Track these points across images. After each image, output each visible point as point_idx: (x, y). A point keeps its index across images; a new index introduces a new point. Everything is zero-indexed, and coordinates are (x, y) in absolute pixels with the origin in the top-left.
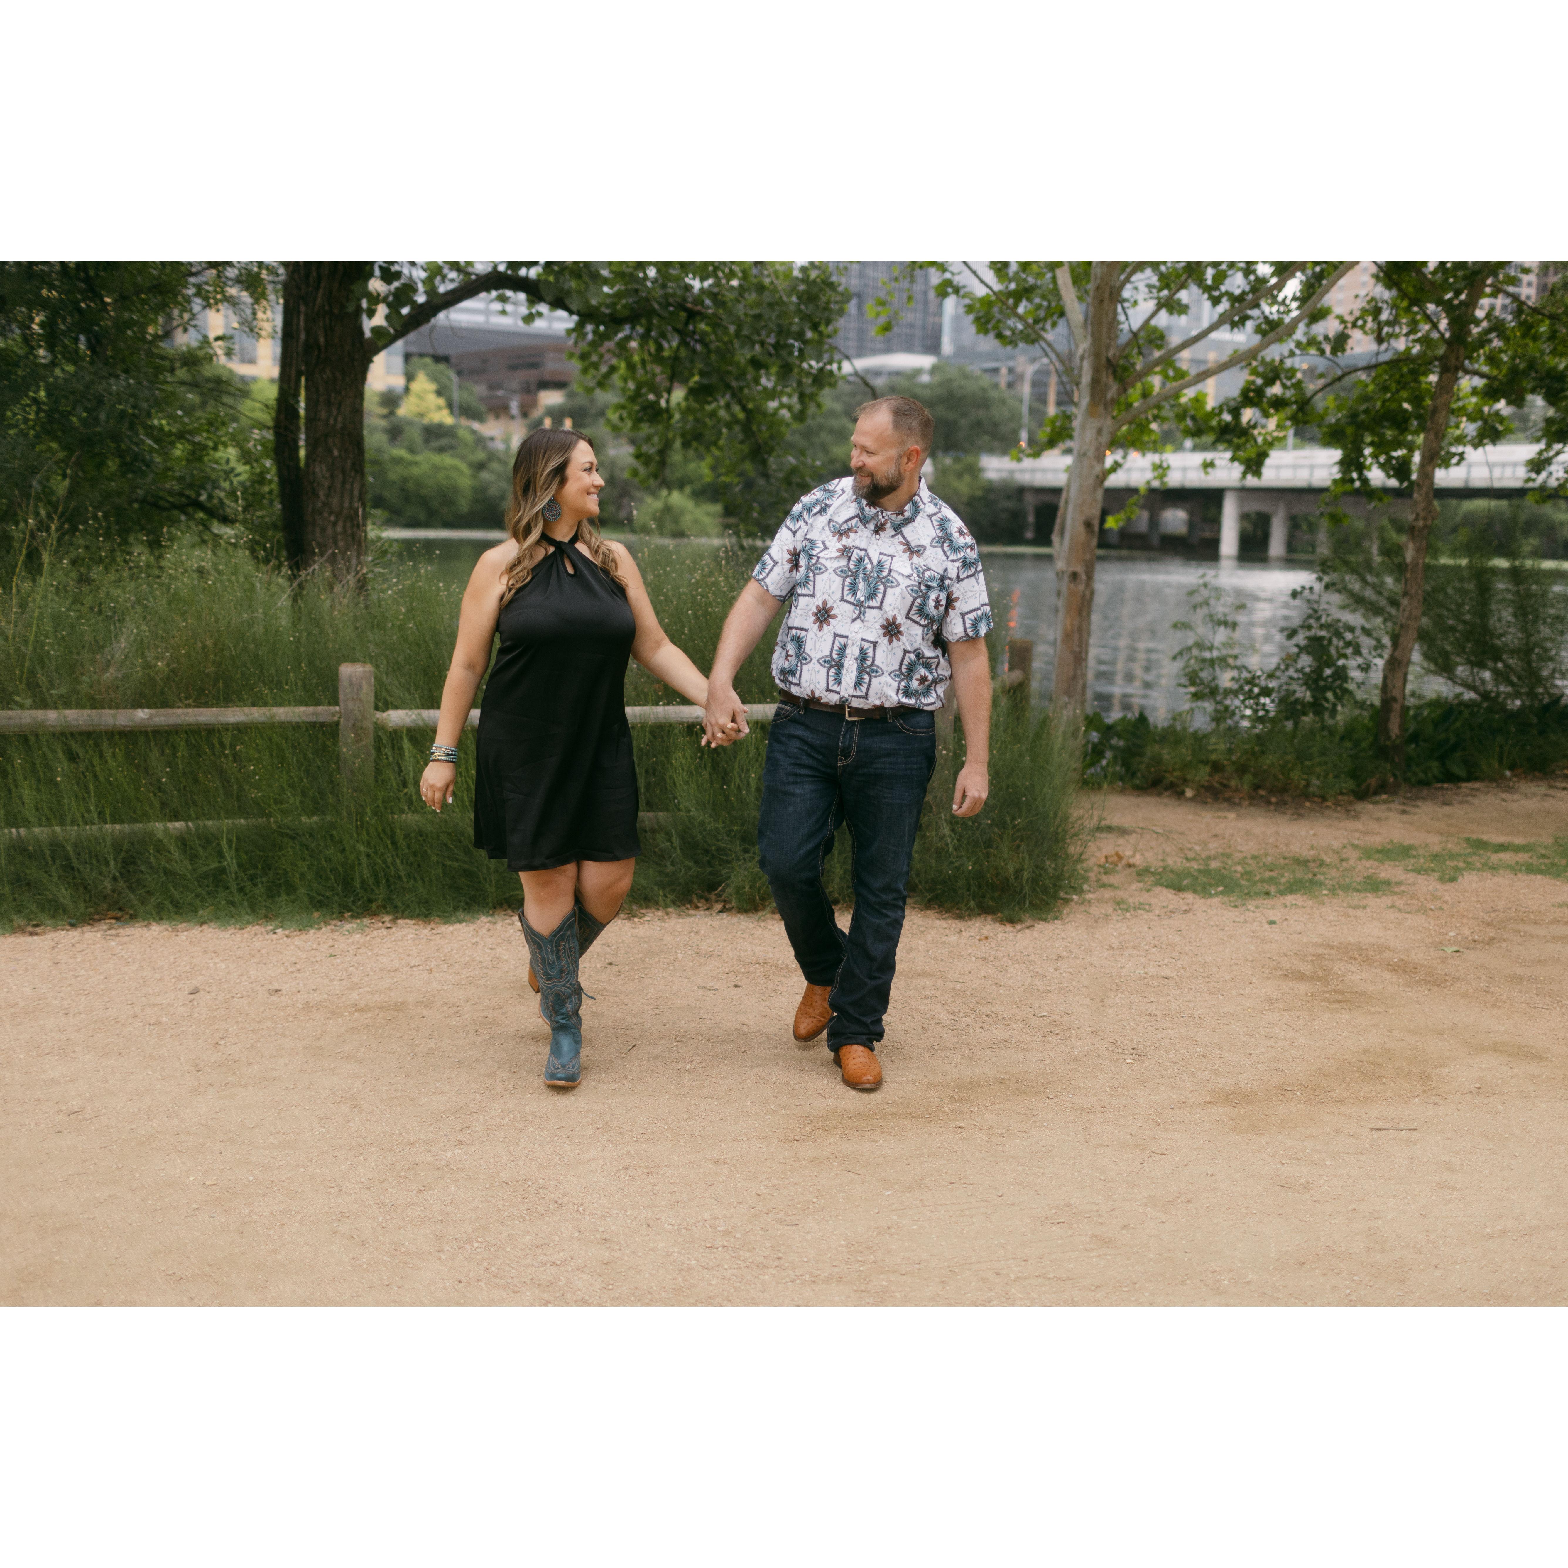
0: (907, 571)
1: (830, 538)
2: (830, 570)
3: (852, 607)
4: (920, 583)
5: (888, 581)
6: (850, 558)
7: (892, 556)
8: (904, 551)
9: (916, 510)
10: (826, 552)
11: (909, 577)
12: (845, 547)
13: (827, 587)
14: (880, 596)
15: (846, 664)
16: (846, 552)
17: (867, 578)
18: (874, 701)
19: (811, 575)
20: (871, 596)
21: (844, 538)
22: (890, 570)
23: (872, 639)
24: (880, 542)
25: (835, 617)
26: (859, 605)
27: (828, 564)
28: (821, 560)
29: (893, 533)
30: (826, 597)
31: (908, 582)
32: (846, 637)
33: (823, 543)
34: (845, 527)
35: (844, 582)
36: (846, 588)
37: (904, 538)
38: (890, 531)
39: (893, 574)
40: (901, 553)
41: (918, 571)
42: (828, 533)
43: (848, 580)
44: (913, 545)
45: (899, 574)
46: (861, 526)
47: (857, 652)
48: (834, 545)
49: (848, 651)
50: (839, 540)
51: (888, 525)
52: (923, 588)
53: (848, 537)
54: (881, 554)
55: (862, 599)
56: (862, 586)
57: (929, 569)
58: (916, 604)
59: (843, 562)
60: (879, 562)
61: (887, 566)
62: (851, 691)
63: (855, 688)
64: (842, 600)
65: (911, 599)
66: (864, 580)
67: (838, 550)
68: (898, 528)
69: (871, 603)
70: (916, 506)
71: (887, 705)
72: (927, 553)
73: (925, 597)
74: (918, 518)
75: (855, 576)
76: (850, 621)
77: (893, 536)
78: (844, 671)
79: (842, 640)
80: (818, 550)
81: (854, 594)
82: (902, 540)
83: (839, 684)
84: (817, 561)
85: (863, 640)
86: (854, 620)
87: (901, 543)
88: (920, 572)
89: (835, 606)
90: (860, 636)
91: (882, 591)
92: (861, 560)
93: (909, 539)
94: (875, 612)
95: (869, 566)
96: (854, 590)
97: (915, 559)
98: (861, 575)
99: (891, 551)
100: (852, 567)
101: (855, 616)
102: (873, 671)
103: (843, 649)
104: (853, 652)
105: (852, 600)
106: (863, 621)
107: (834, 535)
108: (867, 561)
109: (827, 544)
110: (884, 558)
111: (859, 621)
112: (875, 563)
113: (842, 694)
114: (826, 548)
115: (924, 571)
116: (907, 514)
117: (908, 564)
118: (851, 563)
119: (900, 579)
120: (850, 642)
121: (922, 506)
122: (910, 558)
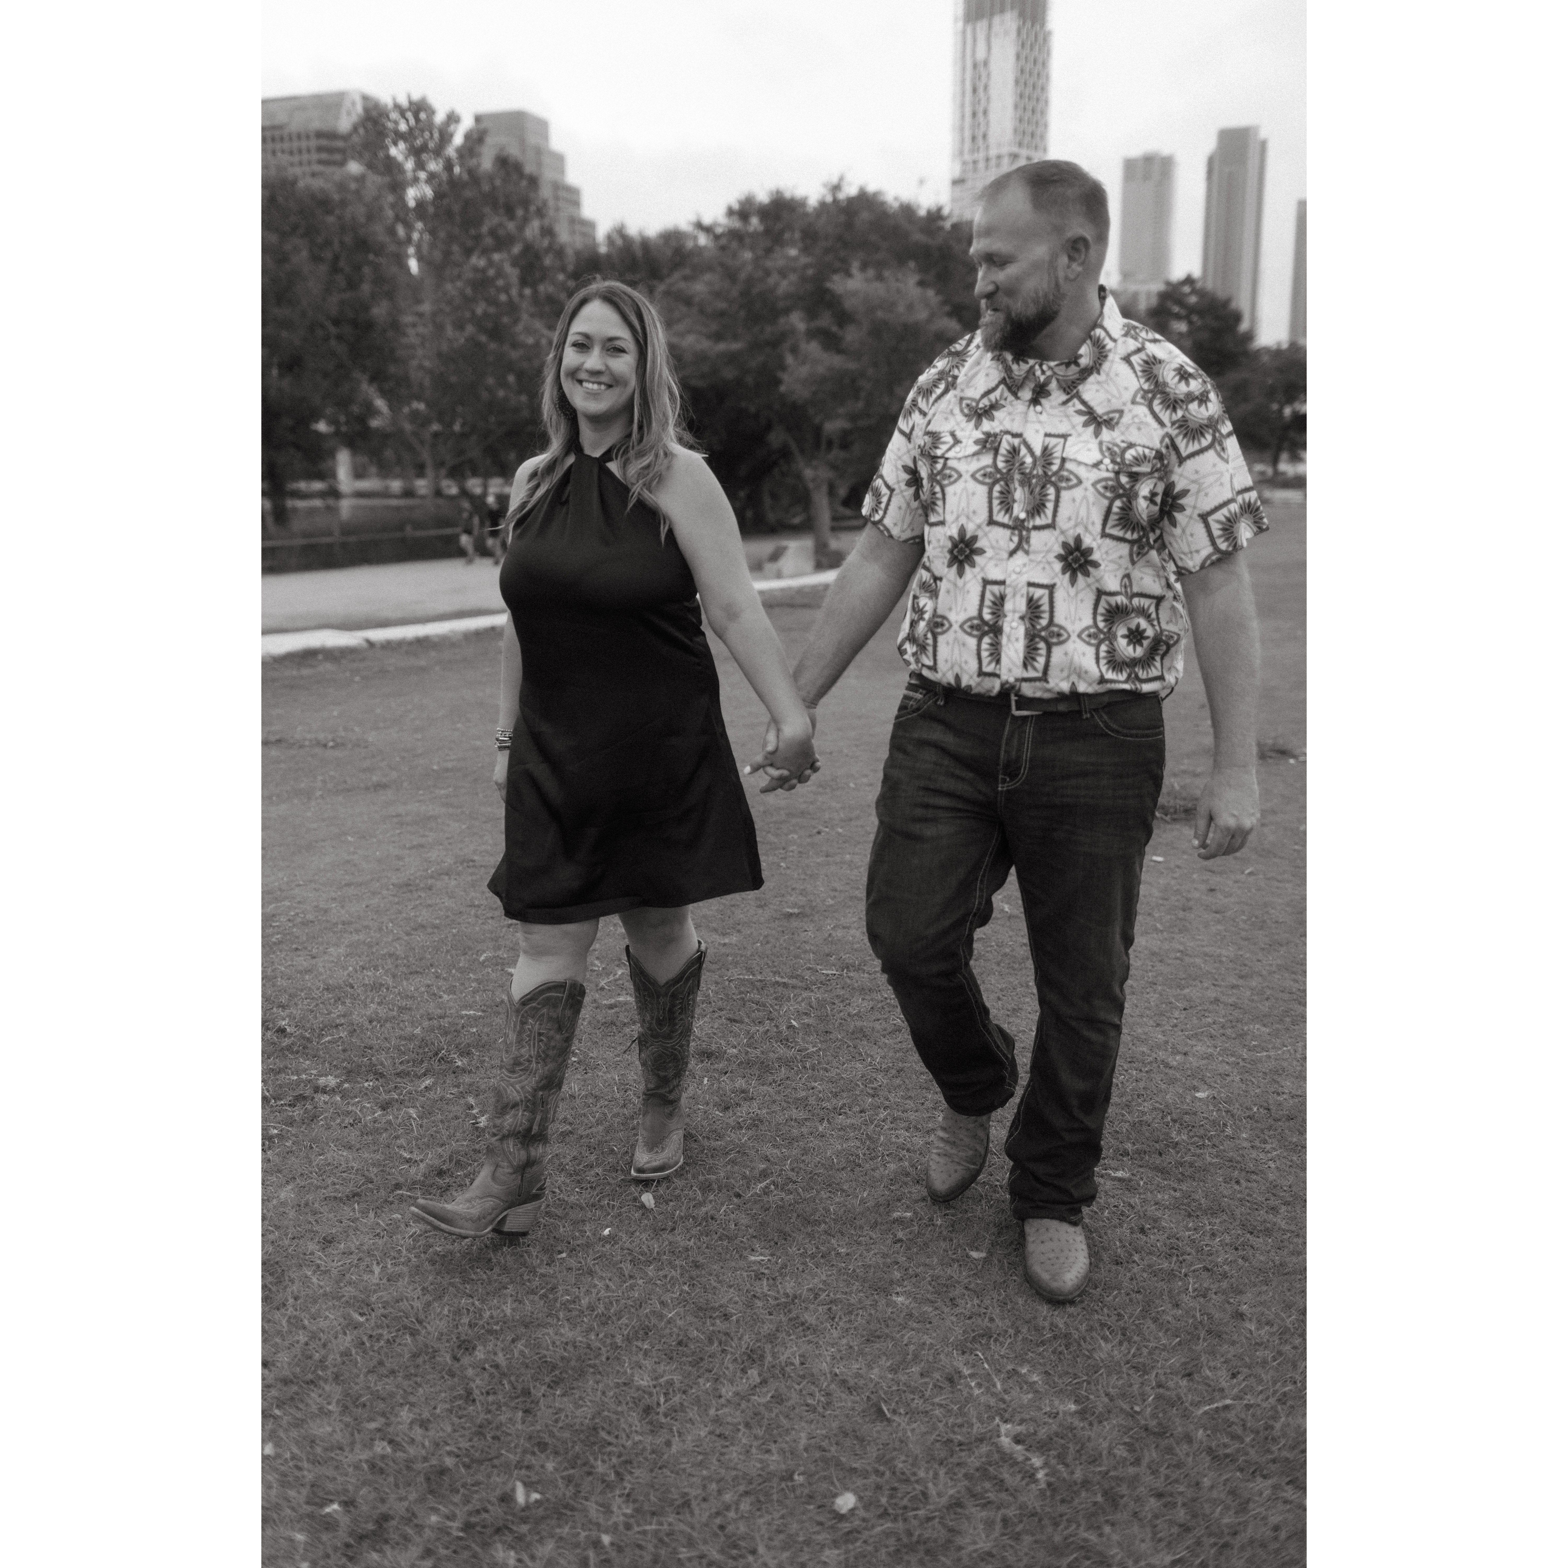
0: (1094, 455)
1: (964, 424)
2: (966, 477)
3: (1008, 532)
4: (1117, 473)
5: (1062, 479)
6: (996, 451)
7: (1065, 437)
8: (1086, 425)
9: (1101, 354)
10: (957, 448)
11: (1096, 465)
12: (988, 435)
13: (963, 504)
14: (1050, 506)
15: (1006, 628)
16: (989, 443)
17: (1026, 479)
18: (1060, 684)
19: (937, 489)
20: (1037, 509)
21: (985, 421)
22: (1064, 460)
23: (1045, 581)
24: (1044, 417)
25: (981, 552)
26: (1018, 526)
27: (962, 467)
28: (950, 463)
29: (1064, 397)
30: (963, 520)
31: (1095, 475)
32: (1003, 583)
33: (953, 434)
34: (985, 402)
35: (990, 492)
36: (996, 502)
37: (1084, 403)
38: (1057, 396)
39: (1069, 465)
40: (1080, 428)
41: (1113, 454)
42: (960, 417)
43: (997, 488)
44: (1100, 410)
45: (1080, 463)
46: (1011, 398)
47: (1021, 605)
48: (970, 434)
49: (1008, 606)
50: (977, 427)
51: (1053, 385)
52: (1124, 479)
53: (992, 419)
54: (1047, 435)
55: (1023, 516)
56: (1019, 494)
57: (1131, 445)
58: (1115, 509)
59: (986, 460)
60: (1045, 449)
61: (1057, 454)
62: (1020, 673)
63: (1025, 666)
64: (991, 522)
65: (1106, 503)
66: (1022, 484)
67: (976, 442)
68: (1071, 388)
69: (1038, 521)
70: (1099, 345)
71: (1082, 688)
72: (1126, 419)
73: (1130, 496)
74: (1106, 366)
75: (1007, 478)
76: (1006, 555)
77: (1065, 403)
78: (1004, 640)
79: (996, 589)
80: (944, 447)
81: (1008, 509)
82: (1080, 407)
83: (998, 662)
84: (945, 465)
85: (1030, 584)
86: (1012, 553)
87: (1079, 412)
88: (1115, 454)
89: (980, 533)
90: (1024, 579)
91: (1052, 497)
92: (1014, 452)
93: (1092, 404)
94: (1045, 534)
95: (1029, 460)
96: (1007, 505)
97: (1106, 435)
98: (1017, 476)
99: (1062, 429)
100: (1001, 465)
101: (1012, 546)
102: (1052, 634)
103: (1000, 602)
104: (1016, 606)
105: (1006, 520)
106: (1027, 553)
107: (969, 417)
108: (1023, 451)
109: (959, 434)
110: (1053, 441)
111: (1020, 553)
112: (1038, 451)
113: (1004, 677)
114: (957, 441)
115: (1124, 451)
116: (1084, 361)
117: (1094, 444)
118: (1000, 458)
119: (1082, 472)
120: (1009, 591)
121: (1110, 345)
122: (1097, 434)
